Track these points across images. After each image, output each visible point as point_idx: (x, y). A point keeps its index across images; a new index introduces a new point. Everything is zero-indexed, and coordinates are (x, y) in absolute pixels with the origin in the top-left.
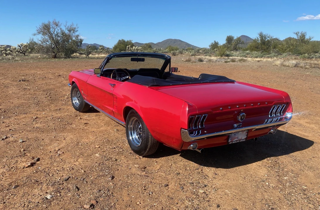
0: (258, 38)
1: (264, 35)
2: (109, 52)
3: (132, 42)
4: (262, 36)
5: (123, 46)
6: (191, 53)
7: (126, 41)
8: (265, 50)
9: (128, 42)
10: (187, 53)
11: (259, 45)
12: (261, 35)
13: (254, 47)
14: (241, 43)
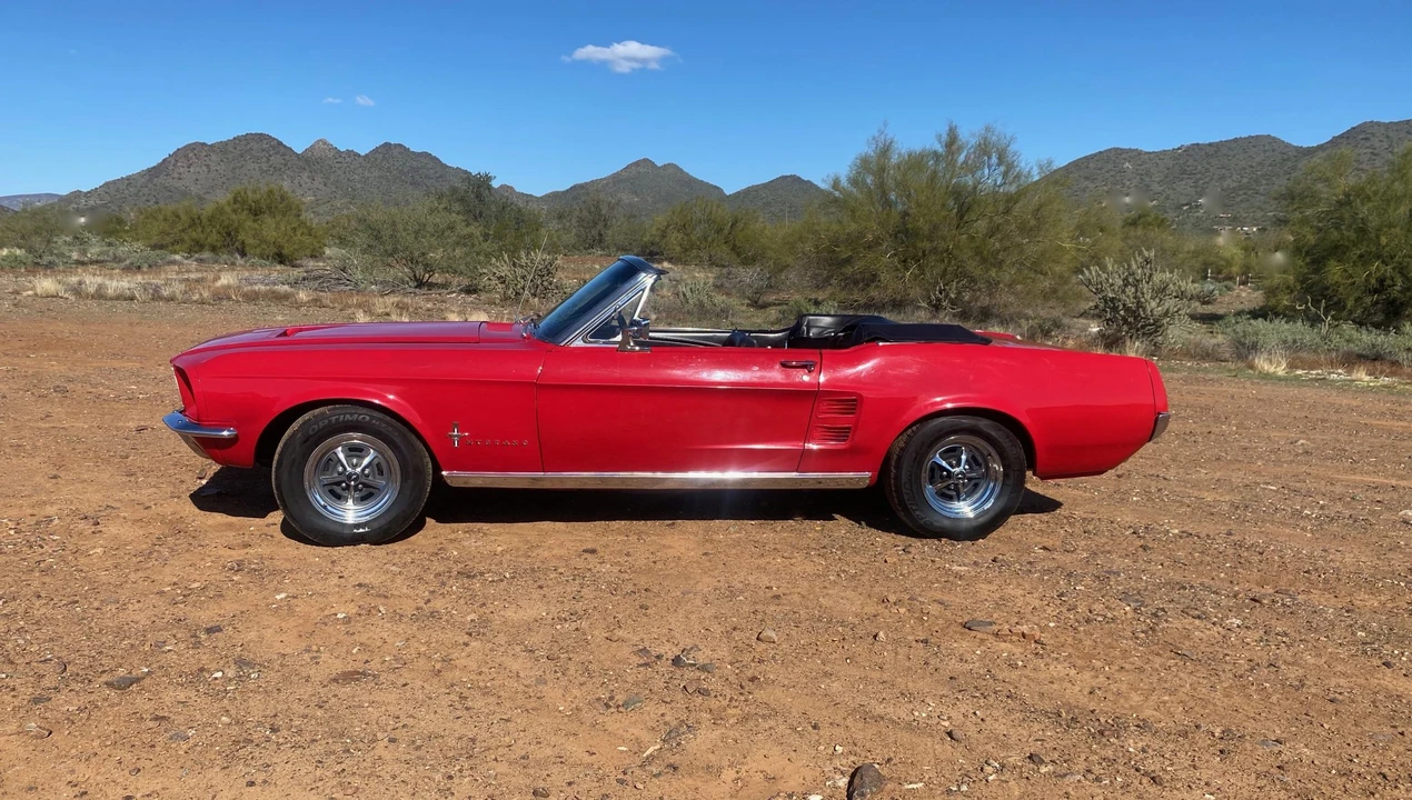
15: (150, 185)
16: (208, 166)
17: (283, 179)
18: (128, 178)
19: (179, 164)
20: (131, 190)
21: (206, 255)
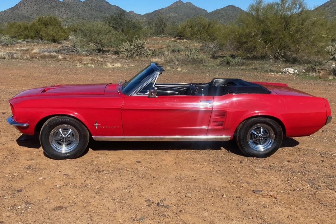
15: (12, 13)
16: (31, 6)
17: (56, 10)
18: (5, 11)
19: (21, 6)
20: (6, 15)
21: (30, 40)
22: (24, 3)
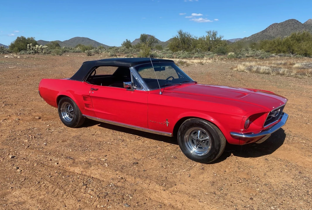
0: (177, 36)
1: (184, 33)
2: (3, 52)
3: (34, 39)
4: (182, 35)
5: (23, 44)
6: (109, 53)
7: (27, 38)
8: (185, 49)
9: (29, 39)
10: (104, 52)
11: (179, 44)
12: (180, 33)
13: (175, 46)
14: (155, 42)
16: (277, 29)
18: (257, 34)
20: (257, 36)
21: (282, 54)
22: (272, 27)
